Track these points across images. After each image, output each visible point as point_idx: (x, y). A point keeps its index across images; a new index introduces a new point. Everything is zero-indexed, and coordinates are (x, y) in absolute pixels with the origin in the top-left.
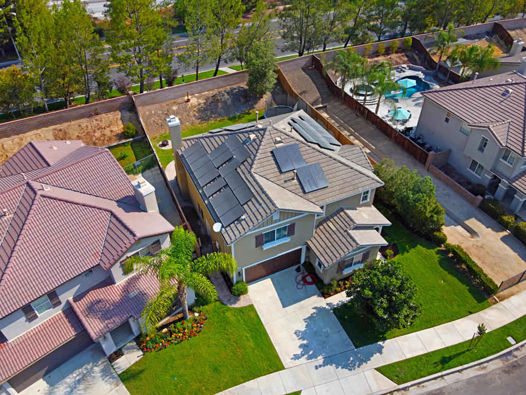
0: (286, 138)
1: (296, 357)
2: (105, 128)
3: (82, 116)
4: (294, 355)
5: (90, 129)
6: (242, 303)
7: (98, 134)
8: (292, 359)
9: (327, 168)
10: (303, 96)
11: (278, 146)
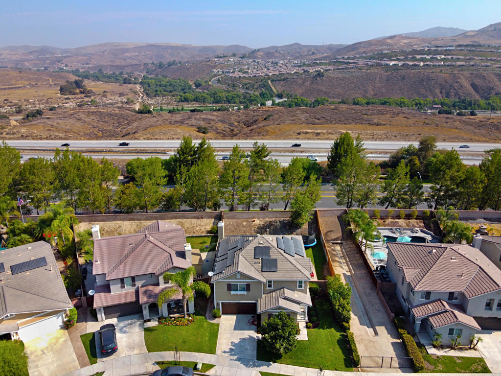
0: (266, 243)
1: (225, 352)
2: (202, 226)
3: (194, 218)
5: (195, 225)
6: (215, 321)
7: (197, 228)
8: (222, 352)
9: (281, 263)
10: (329, 233)
11: (260, 245)
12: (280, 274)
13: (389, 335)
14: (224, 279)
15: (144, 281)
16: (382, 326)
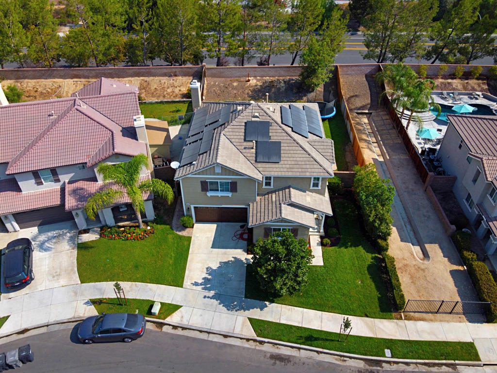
0: (264, 116)
1: (196, 284)
2: (176, 87)
3: (165, 75)
4: (195, 282)
5: (166, 86)
6: (184, 233)
7: (169, 91)
8: (192, 284)
9: (287, 148)
10: (353, 99)
11: (253, 119)
12: (284, 166)
13: (446, 259)
14: (195, 174)
15: (72, 175)
16: (435, 243)
